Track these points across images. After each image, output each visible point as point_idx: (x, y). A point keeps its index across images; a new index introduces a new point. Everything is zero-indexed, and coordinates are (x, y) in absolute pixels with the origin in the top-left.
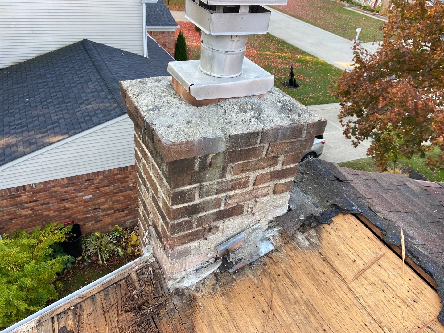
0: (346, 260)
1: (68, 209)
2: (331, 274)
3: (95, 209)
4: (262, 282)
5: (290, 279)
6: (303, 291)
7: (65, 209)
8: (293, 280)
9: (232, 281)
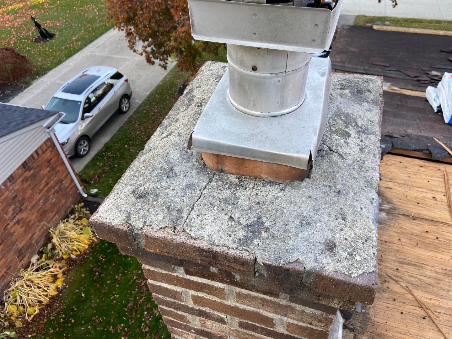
0: (428, 203)
2: (433, 227)
4: (392, 292)
5: (409, 264)
6: (432, 265)
8: (413, 263)
9: (366, 318)
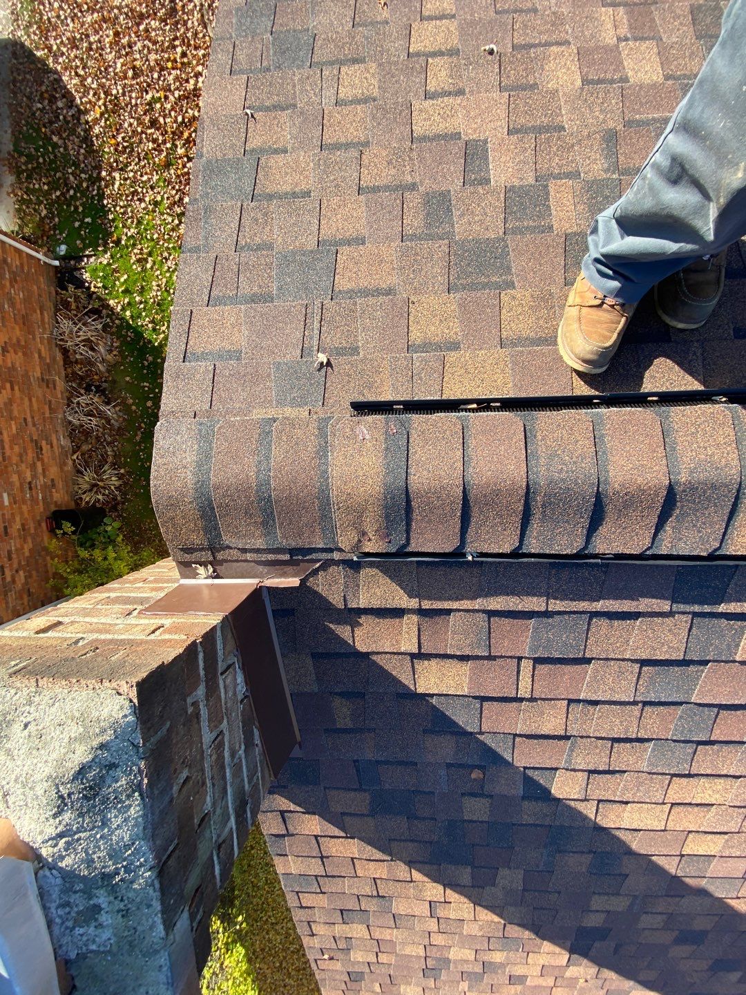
1: (23, 525)
3: (30, 489)
7: (24, 530)
